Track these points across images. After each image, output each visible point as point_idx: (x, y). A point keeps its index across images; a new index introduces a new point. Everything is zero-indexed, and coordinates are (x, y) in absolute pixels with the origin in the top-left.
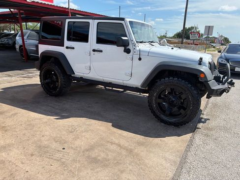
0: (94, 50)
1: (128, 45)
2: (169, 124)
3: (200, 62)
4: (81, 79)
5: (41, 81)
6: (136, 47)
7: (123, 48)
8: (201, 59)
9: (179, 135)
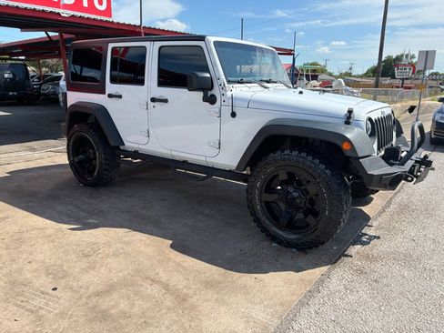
0: (153, 100)
1: (212, 88)
2: (287, 244)
3: (349, 118)
4: (136, 154)
5: (69, 159)
6: (226, 91)
7: (200, 94)
8: (350, 112)
9: (298, 270)
